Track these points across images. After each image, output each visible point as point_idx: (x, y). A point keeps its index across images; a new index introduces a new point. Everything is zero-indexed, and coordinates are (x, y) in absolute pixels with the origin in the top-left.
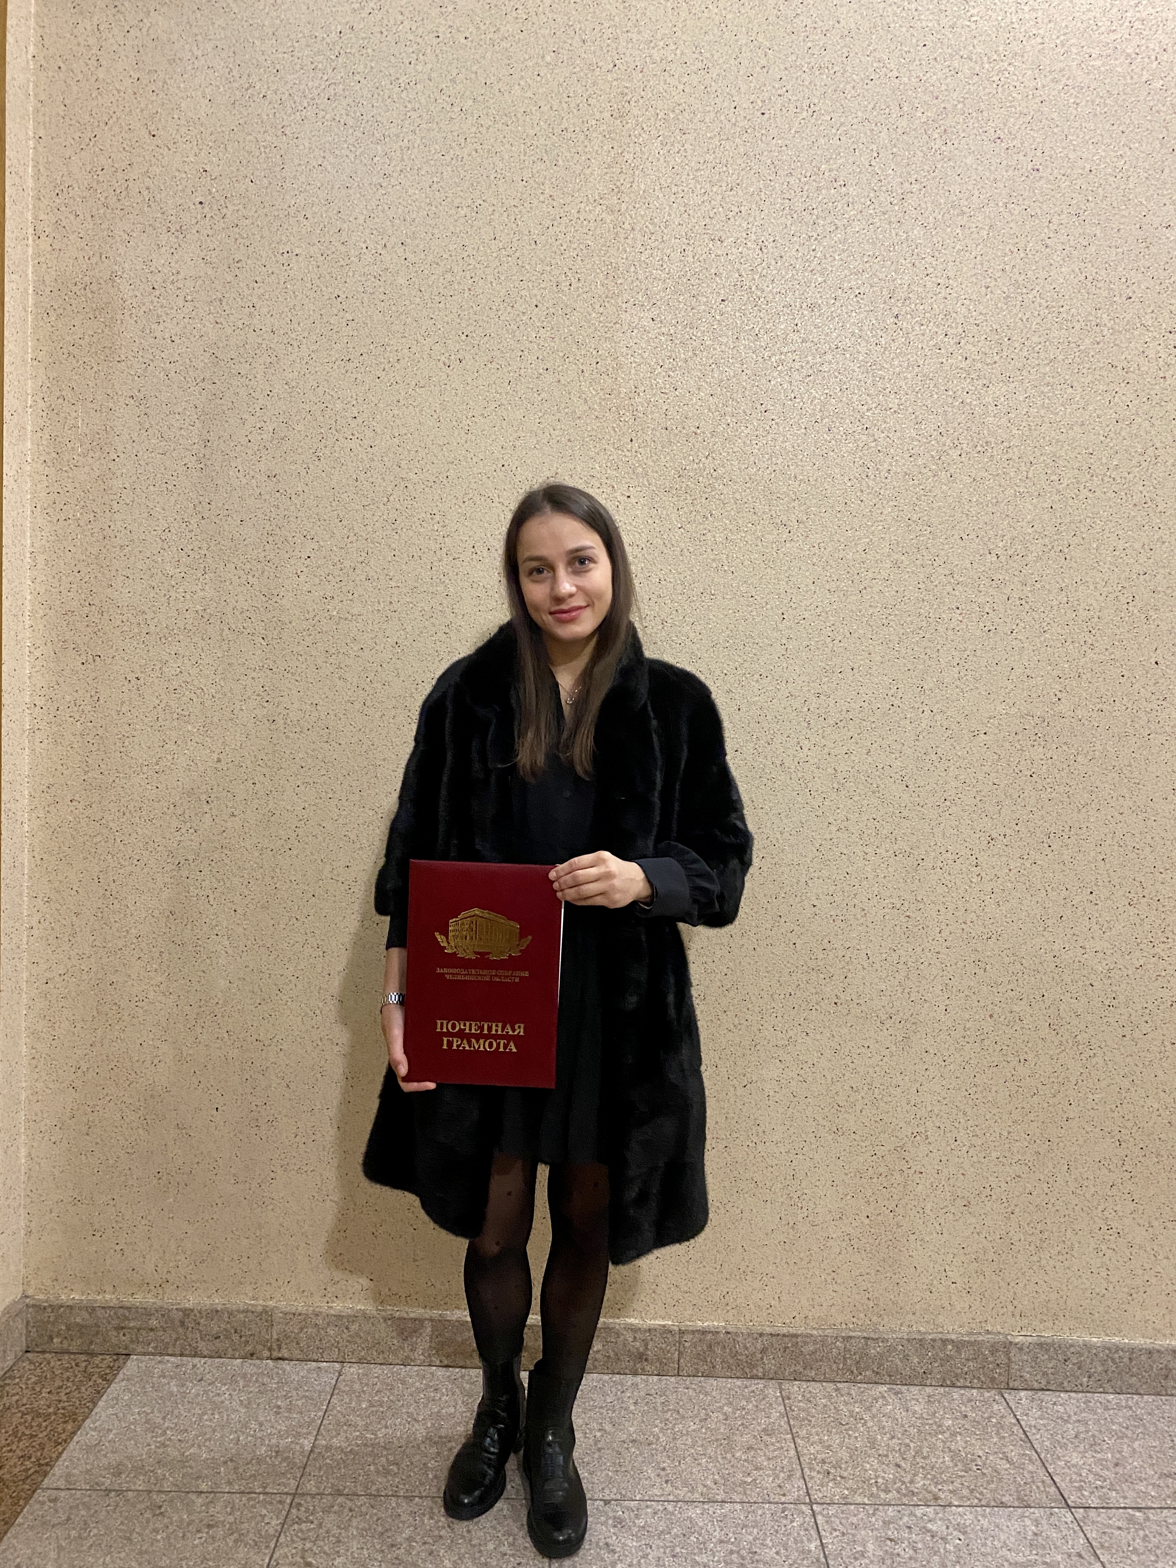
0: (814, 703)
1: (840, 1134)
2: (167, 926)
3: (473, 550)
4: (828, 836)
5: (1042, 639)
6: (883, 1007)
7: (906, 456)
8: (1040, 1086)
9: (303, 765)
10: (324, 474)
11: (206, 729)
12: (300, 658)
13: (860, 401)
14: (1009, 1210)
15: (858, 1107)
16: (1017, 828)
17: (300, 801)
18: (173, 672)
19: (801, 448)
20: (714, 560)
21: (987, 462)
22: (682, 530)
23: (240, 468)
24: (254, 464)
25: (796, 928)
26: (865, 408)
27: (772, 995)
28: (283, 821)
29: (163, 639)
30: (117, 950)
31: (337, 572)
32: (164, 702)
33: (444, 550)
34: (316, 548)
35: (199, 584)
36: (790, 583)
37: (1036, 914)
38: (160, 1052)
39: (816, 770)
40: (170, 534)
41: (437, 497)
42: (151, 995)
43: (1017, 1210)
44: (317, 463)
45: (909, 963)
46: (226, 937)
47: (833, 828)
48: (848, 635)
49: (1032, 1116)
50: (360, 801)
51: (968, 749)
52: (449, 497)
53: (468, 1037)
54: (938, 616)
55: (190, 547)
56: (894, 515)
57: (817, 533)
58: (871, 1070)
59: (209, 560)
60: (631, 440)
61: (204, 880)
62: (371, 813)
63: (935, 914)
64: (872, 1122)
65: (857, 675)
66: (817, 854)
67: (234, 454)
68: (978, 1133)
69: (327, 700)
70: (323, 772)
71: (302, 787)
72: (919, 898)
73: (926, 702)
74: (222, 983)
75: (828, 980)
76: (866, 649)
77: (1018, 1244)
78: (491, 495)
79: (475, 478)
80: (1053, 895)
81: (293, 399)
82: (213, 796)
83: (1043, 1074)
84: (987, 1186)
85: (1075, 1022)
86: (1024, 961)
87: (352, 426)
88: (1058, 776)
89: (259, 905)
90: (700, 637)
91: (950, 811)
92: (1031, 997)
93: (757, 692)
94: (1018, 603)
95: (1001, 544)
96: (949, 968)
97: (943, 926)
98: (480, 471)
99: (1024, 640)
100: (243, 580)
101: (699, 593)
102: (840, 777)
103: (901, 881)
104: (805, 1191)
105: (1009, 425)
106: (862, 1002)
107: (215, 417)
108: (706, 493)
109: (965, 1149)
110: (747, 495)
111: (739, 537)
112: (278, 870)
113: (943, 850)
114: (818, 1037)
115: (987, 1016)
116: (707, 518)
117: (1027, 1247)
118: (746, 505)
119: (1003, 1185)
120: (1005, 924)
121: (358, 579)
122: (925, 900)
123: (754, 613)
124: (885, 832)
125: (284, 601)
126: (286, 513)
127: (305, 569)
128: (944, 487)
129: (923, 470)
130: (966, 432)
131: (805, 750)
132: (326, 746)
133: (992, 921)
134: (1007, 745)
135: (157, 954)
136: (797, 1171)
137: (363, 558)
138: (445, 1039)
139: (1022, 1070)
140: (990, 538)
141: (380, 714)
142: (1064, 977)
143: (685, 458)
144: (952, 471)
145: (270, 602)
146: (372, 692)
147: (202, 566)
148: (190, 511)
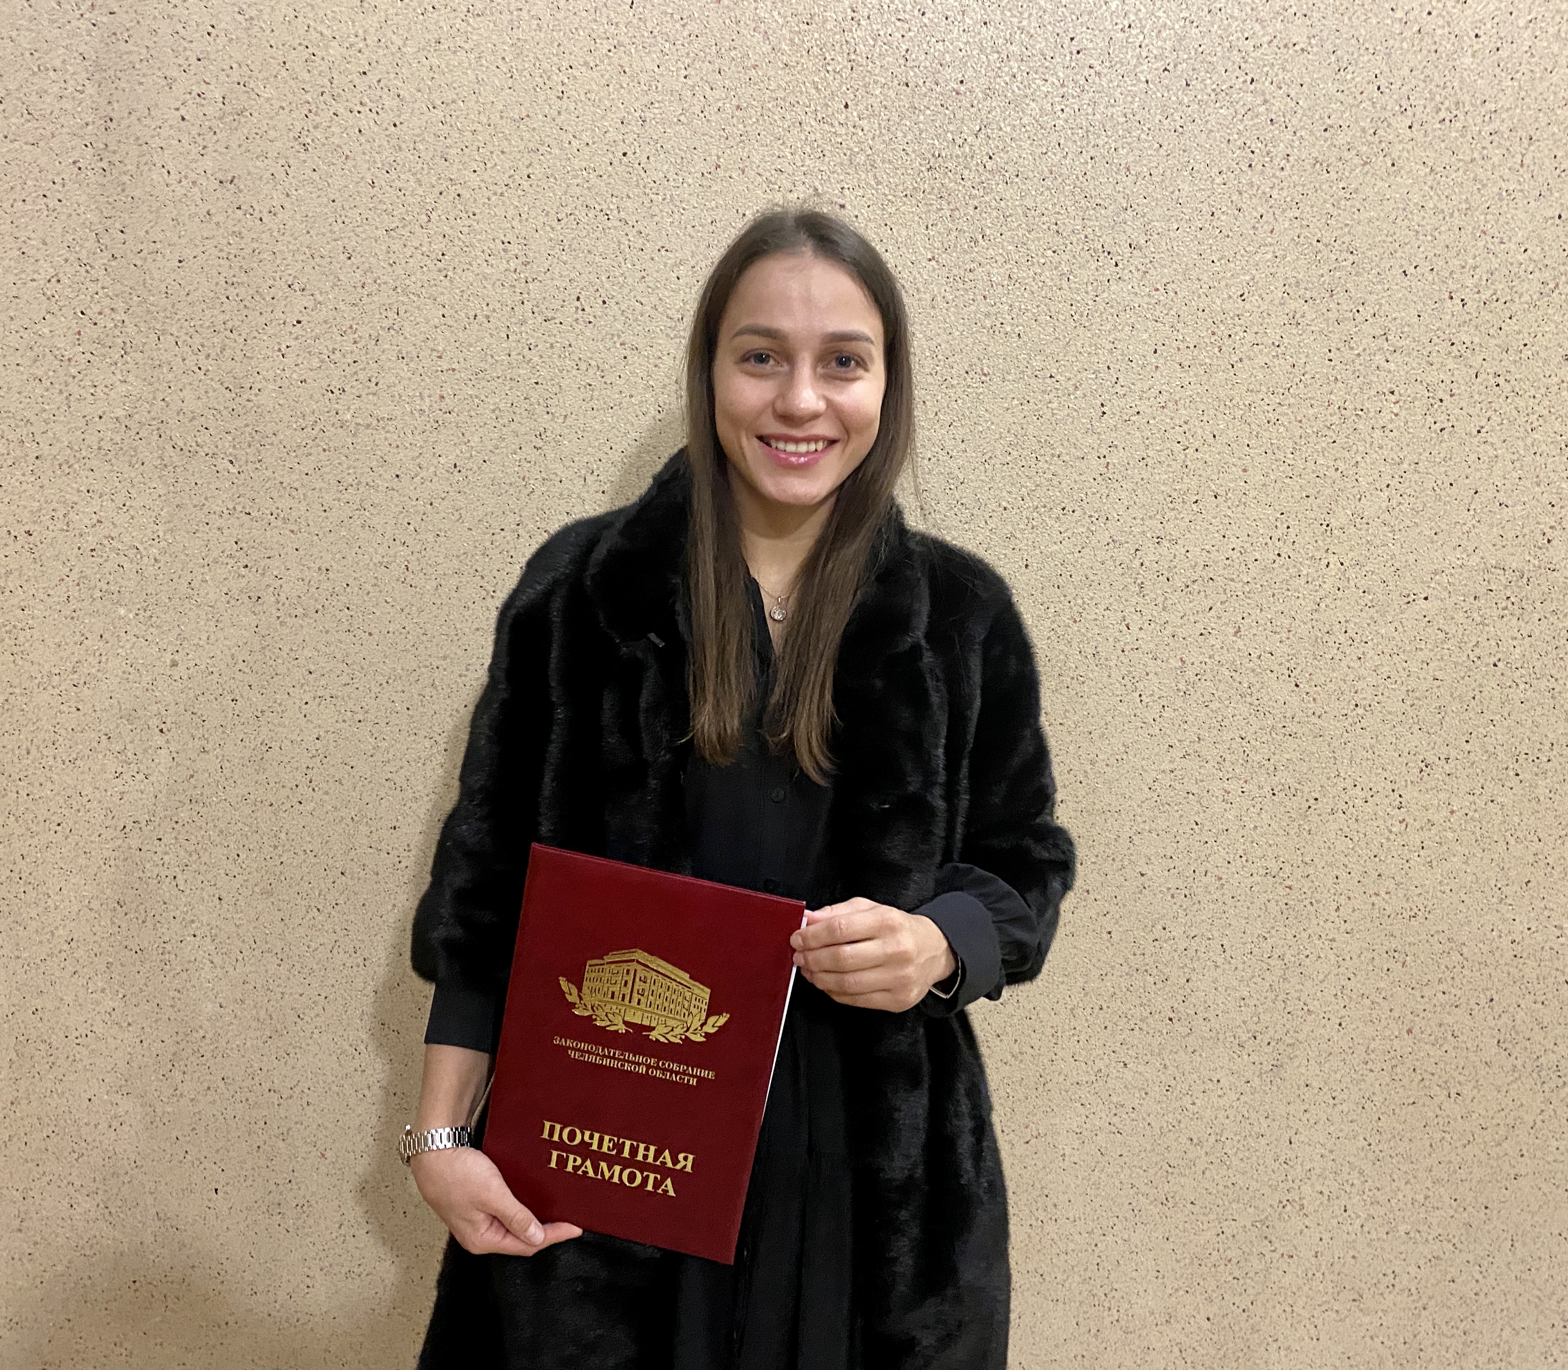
0: (1149, 555)
1: (1170, 1205)
2: (113, 923)
3: (578, 304)
4: (1168, 767)
5: (1529, 441)
6: (1244, 1022)
7: (1319, 128)
8: (1478, 1131)
9: (312, 668)
10: (315, 176)
11: (148, 613)
12: (294, 493)
13: (1242, 31)
14: (1420, 1305)
15: (1201, 1166)
16: (1468, 747)
17: (311, 726)
18: (86, 521)
19: (1137, 118)
20: (987, 315)
21: (1456, 138)
22: (933, 263)
23: (170, 166)
24: (194, 161)
25: (1113, 909)
26: (1250, 43)
27: (1072, 1010)
28: (286, 760)
29: (65, 467)
30: (38, 961)
31: (348, 347)
32: (76, 570)
33: (528, 306)
34: (310, 305)
35: (117, 372)
36: (1117, 353)
37: (1488, 880)
38: (121, 1110)
39: (1151, 663)
40: (59, 286)
41: (511, 212)
42: (99, 1028)
43: (1432, 1303)
44: (303, 156)
45: (1288, 956)
46: (209, 939)
47: (1177, 753)
48: (1211, 440)
49: (1462, 1174)
50: (408, 724)
51: (1395, 624)
52: (533, 214)
53: (596, 1157)
54: (1359, 407)
55: (97, 308)
56: (1293, 234)
57: (1164, 266)
58: (1221, 1115)
59: (131, 329)
60: (846, 106)
61: (166, 853)
62: (427, 743)
63: (1330, 881)
64: (1221, 1188)
65: (1223, 507)
66: (1150, 794)
67: (156, 143)
68: (1380, 1199)
69: (344, 562)
70: (345, 679)
71: (313, 704)
72: (1307, 859)
73: (1332, 549)
74: (209, 1008)
75: (1160, 985)
76: (1239, 463)
77: (1430, 1349)
78: (604, 207)
79: (575, 177)
80: (1517, 850)
81: (254, 41)
82: (169, 721)
83: (1484, 1113)
84: (1389, 1272)
85: (1538, 1035)
86: (1465, 950)
87: (360, 88)
88: (1538, 664)
89: (257, 889)
90: (963, 446)
91: (1364, 723)
92: (1472, 1001)
93: (1058, 537)
94: (1492, 381)
95: (1470, 282)
96: (1348, 962)
97: (1343, 900)
98: (584, 164)
99: (1498, 445)
100: (190, 363)
101: (963, 372)
102: (1190, 674)
103: (1281, 832)
104: (1116, 1286)
105: (1498, 71)
106: (1210, 1015)
107: (119, 74)
108: (975, 197)
109: (1358, 1222)
110: (1046, 201)
111: (1031, 273)
112: (283, 836)
113: (1349, 783)
114: (1141, 1068)
115: (1404, 1033)
116: (976, 242)
117: (1444, 1353)
118: (1045, 219)
119: (1413, 1270)
120: (1439, 894)
121: (383, 357)
122: (1316, 860)
123: (1055, 405)
124: (1258, 758)
125: (262, 399)
126: (255, 245)
127: (292, 343)
128: (1380, 184)
129: (1346, 155)
130: (1422, 85)
131: (1134, 628)
132: (348, 638)
133: (1418, 891)
134: (1460, 617)
135: (103, 967)
136: (1104, 1258)
137: (391, 321)
138: (555, 1154)
139: (1453, 1108)
140: (1452, 273)
141: (434, 584)
142: (1527, 970)
143: (938, 137)
144: (1395, 155)
145: (238, 399)
146: (418, 548)
147: (119, 341)
148: (91, 244)
